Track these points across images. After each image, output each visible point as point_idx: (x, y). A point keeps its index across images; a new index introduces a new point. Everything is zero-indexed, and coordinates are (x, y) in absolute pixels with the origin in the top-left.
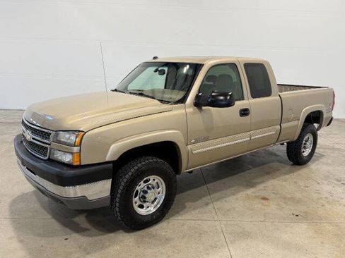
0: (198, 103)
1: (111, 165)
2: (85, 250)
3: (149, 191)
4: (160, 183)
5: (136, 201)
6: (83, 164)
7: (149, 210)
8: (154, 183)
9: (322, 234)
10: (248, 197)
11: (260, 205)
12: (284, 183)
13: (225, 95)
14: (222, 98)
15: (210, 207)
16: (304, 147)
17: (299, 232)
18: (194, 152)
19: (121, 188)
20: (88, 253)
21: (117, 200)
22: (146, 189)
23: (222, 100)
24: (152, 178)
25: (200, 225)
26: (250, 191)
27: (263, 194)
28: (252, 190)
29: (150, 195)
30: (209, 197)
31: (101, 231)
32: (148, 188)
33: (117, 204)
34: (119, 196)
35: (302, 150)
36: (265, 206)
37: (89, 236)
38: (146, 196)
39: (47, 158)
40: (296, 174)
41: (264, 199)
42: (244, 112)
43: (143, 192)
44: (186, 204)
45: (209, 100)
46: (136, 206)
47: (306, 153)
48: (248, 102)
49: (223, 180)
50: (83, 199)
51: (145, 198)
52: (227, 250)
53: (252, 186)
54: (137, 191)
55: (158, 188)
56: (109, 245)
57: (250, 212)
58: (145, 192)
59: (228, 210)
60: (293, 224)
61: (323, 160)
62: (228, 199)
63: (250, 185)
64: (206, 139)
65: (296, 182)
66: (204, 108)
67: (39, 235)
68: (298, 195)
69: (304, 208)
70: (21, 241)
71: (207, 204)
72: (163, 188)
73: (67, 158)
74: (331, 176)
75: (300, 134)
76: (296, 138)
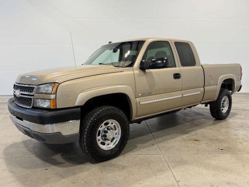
0: (143, 67)
1: (80, 109)
2: (61, 175)
3: (108, 131)
4: (116, 126)
5: (99, 138)
6: (58, 108)
7: (109, 146)
8: (112, 126)
9: (242, 160)
10: (184, 140)
11: (193, 144)
12: (210, 131)
13: (162, 59)
14: (160, 62)
15: (156, 146)
16: (223, 106)
17: (225, 159)
18: (141, 103)
19: (88, 127)
20: (63, 178)
21: (85, 136)
22: (106, 130)
23: (160, 64)
24: (110, 121)
25: (148, 158)
26: (185, 136)
27: (195, 137)
28: (187, 135)
29: (110, 135)
30: (154, 141)
31: (73, 163)
32: (108, 129)
33: (85, 140)
34: (86, 133)
35: (221, 109)
36: (197, 144)
37: (63, 167)
38: (107, 134)
39: (31, 107)
40: (218, 125)
41: (196, 140)
42: (177, 76)
43: (104, 132)
44: (137, 145)
45: (151, 64)
46: (99, 143)
47: (225, 110)
48: (179, 69)
49: (165, 130)
50: (59, 134)
51: (106, 136)
52: (170, 172)
53: (186, 133)
54: (100, 131)
55: (116, 130)
56: (79, 172)
57: (186, 149)
58: (106, 132)
59: (169, 148)
60: (219, 155)
61: (238, 116)
62: (169, 141)
63: (185, 132)
64: (150, 94)
65: (218, 130)
66: (147, 71)
67: (25, 168)
68: (221, 138)
69: (226, 145)
70: (11, 172)
71: (153, 145)
72: (119, 130)
73: (46, 105)
74: (245, 126)
75: (219, 96)
76: (216, 99)
